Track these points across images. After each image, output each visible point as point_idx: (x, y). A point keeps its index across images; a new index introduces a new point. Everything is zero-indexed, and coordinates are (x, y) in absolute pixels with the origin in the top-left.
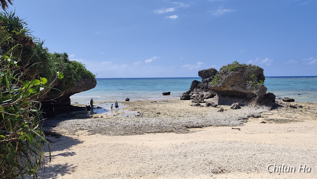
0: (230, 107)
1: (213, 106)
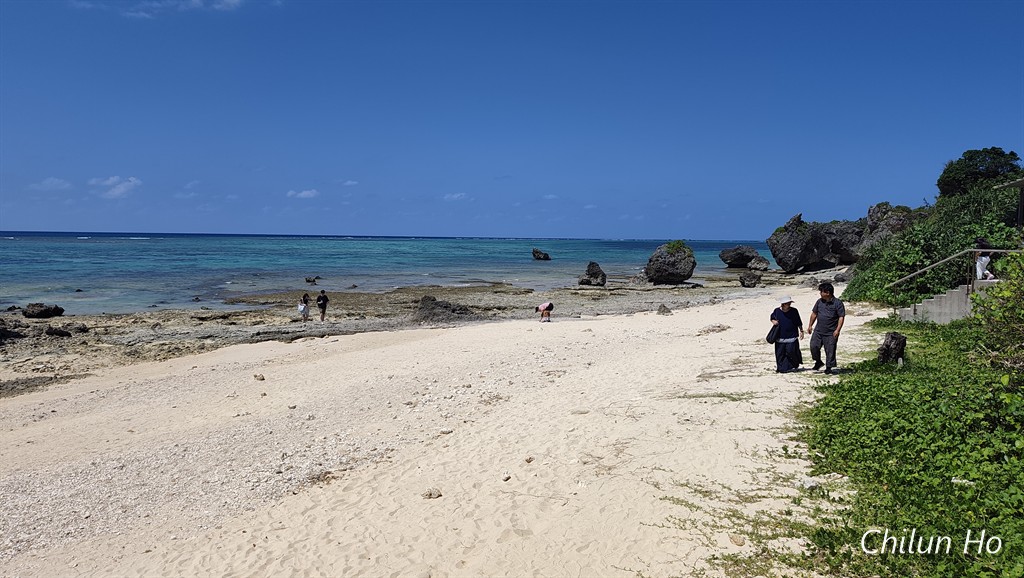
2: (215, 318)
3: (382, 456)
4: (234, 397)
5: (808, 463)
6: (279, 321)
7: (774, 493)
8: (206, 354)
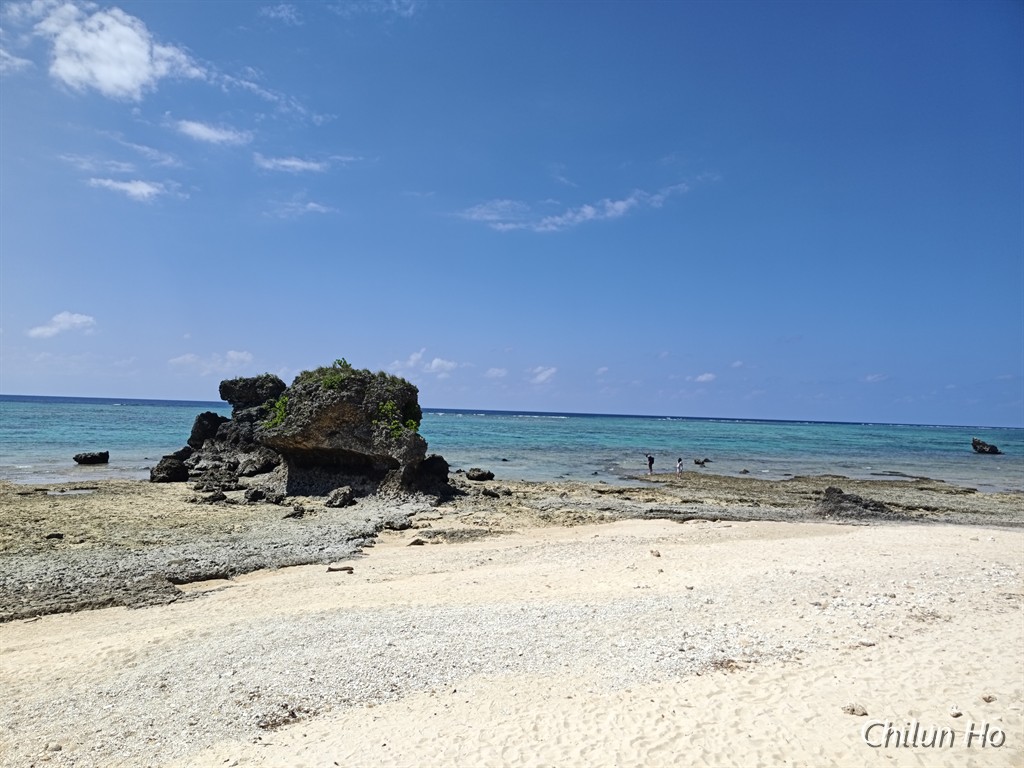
0: (324, 500)
1: (269, 501)
2: (612, 492)
3: (790, 655)
4: (633, 568)
6: (670, 501)
8: (606, 525)
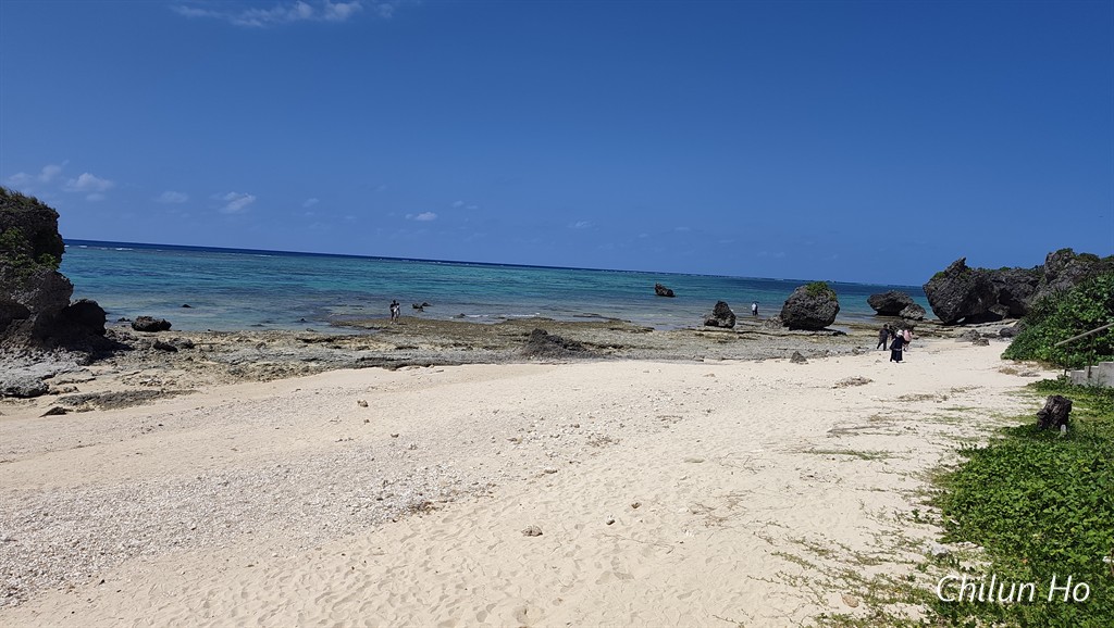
2: (320, 341)
3: (485, 490)
4: (336, 421)
5: (940, 529)
6: (384, 348)
7: (897, 557)
8: (310, 377)
